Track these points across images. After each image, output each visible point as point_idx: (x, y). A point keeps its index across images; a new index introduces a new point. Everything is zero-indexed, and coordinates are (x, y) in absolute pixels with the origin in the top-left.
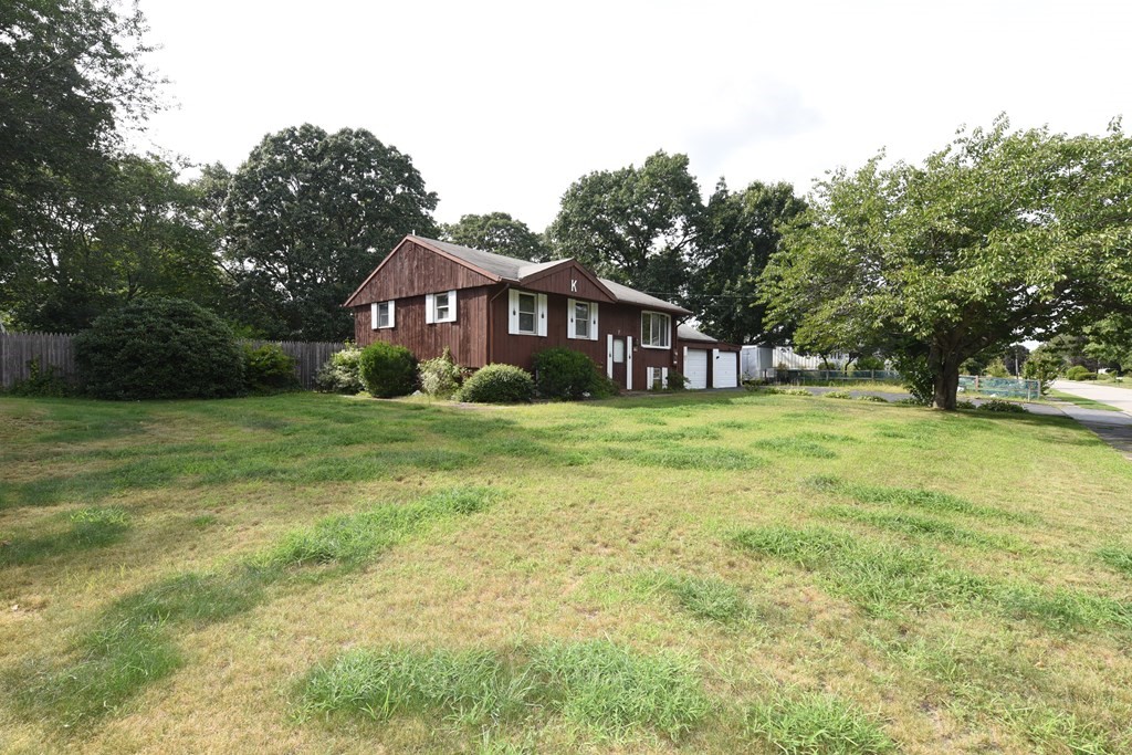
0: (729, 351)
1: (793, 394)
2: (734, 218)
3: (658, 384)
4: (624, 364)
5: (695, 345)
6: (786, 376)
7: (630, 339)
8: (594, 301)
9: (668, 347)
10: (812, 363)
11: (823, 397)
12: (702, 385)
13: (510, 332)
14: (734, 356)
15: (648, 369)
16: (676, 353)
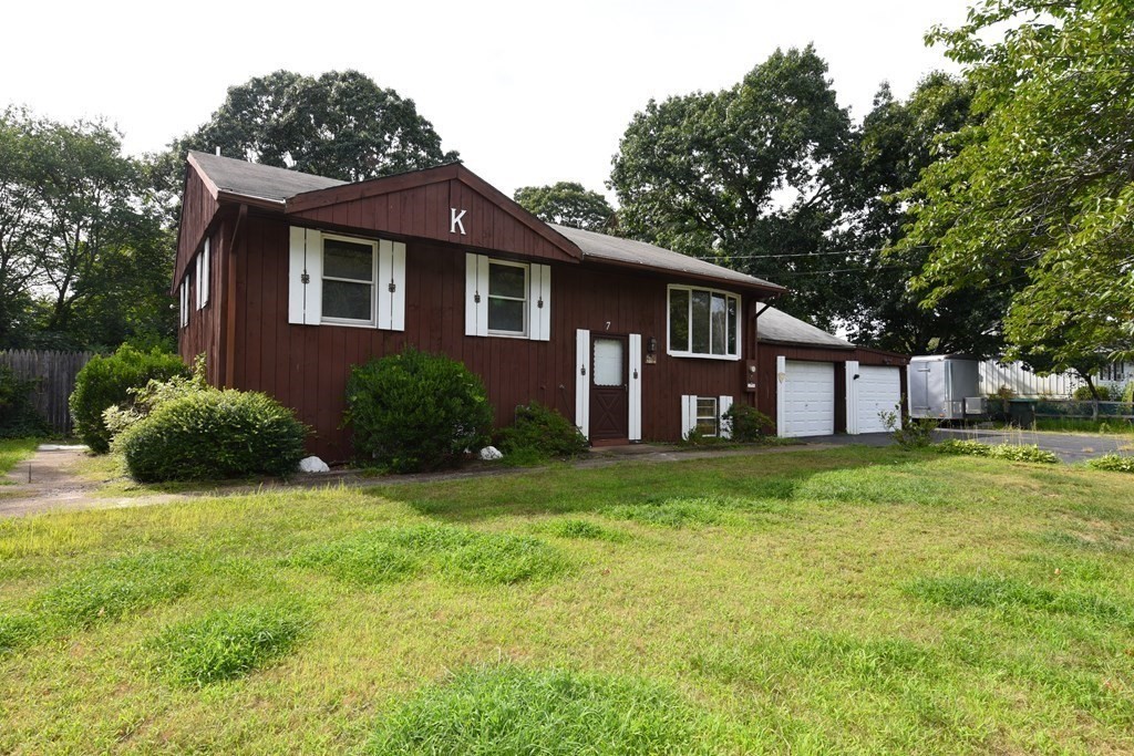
0: (883, 365)
1: (1009, 456)
2: (899, 137)
3: (707, 427)
4: (622, 390)
5: (801, 354)
6: (1008, 412)
7: (635, 341)
8: (542, 261)
9: (737, 357)
10: (1061, 386)
11: (1087, 472)
12: (825, 427)
13: (292, 320)
14: (894, 375)
15: (685, 398)
16: (753, 369)
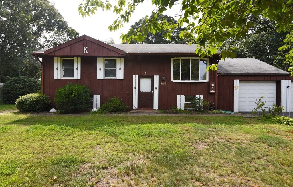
4: (151, 94)
5: (250, 78)
9: (206, 81)
13: (55, 78)
15: (179, 96)
16: (213, 85)
